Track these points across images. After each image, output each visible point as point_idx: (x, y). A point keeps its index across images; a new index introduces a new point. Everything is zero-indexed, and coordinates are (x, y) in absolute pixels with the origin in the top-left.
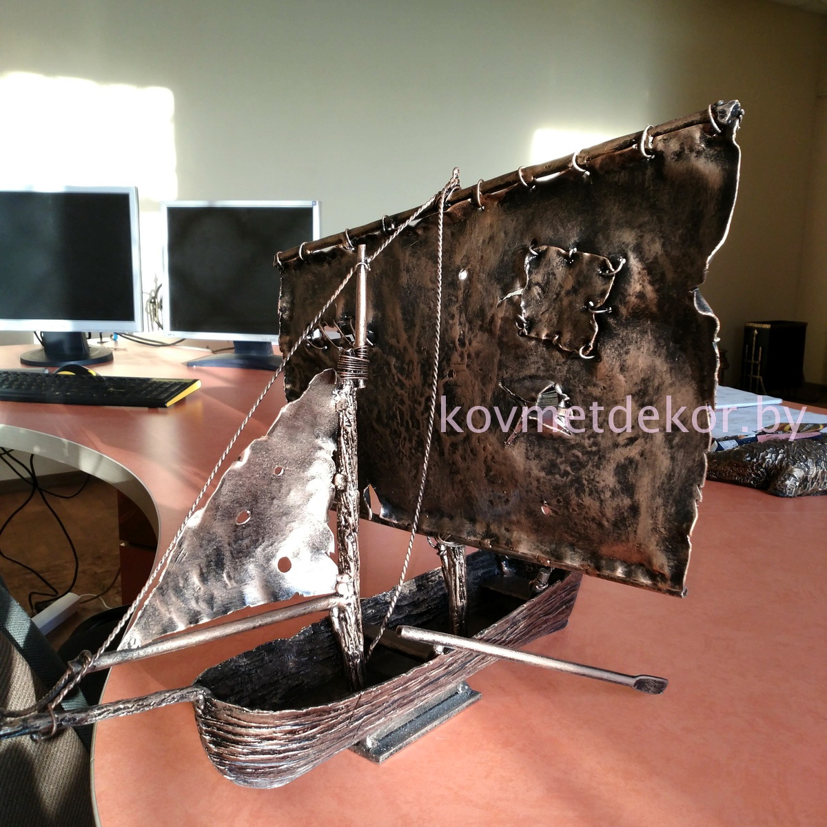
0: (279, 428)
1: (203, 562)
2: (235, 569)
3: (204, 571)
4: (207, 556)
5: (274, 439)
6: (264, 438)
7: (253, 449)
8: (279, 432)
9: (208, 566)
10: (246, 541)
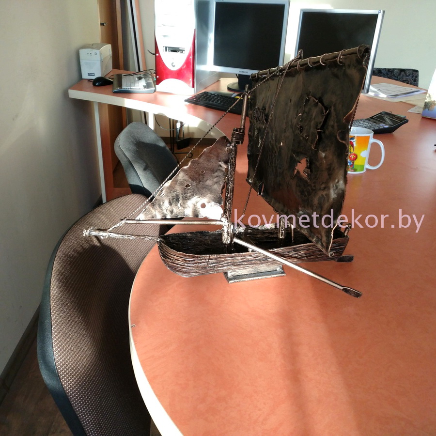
0: (203, 156)
1: (171, 198)
2: (184, 203)
3: (171, 201)
4: (173, 197)
5: (201, 160)
6: (197, 159)
7: (192, 162)
8: (203, 157)
9: (173, 199)
10: (188, 195)
